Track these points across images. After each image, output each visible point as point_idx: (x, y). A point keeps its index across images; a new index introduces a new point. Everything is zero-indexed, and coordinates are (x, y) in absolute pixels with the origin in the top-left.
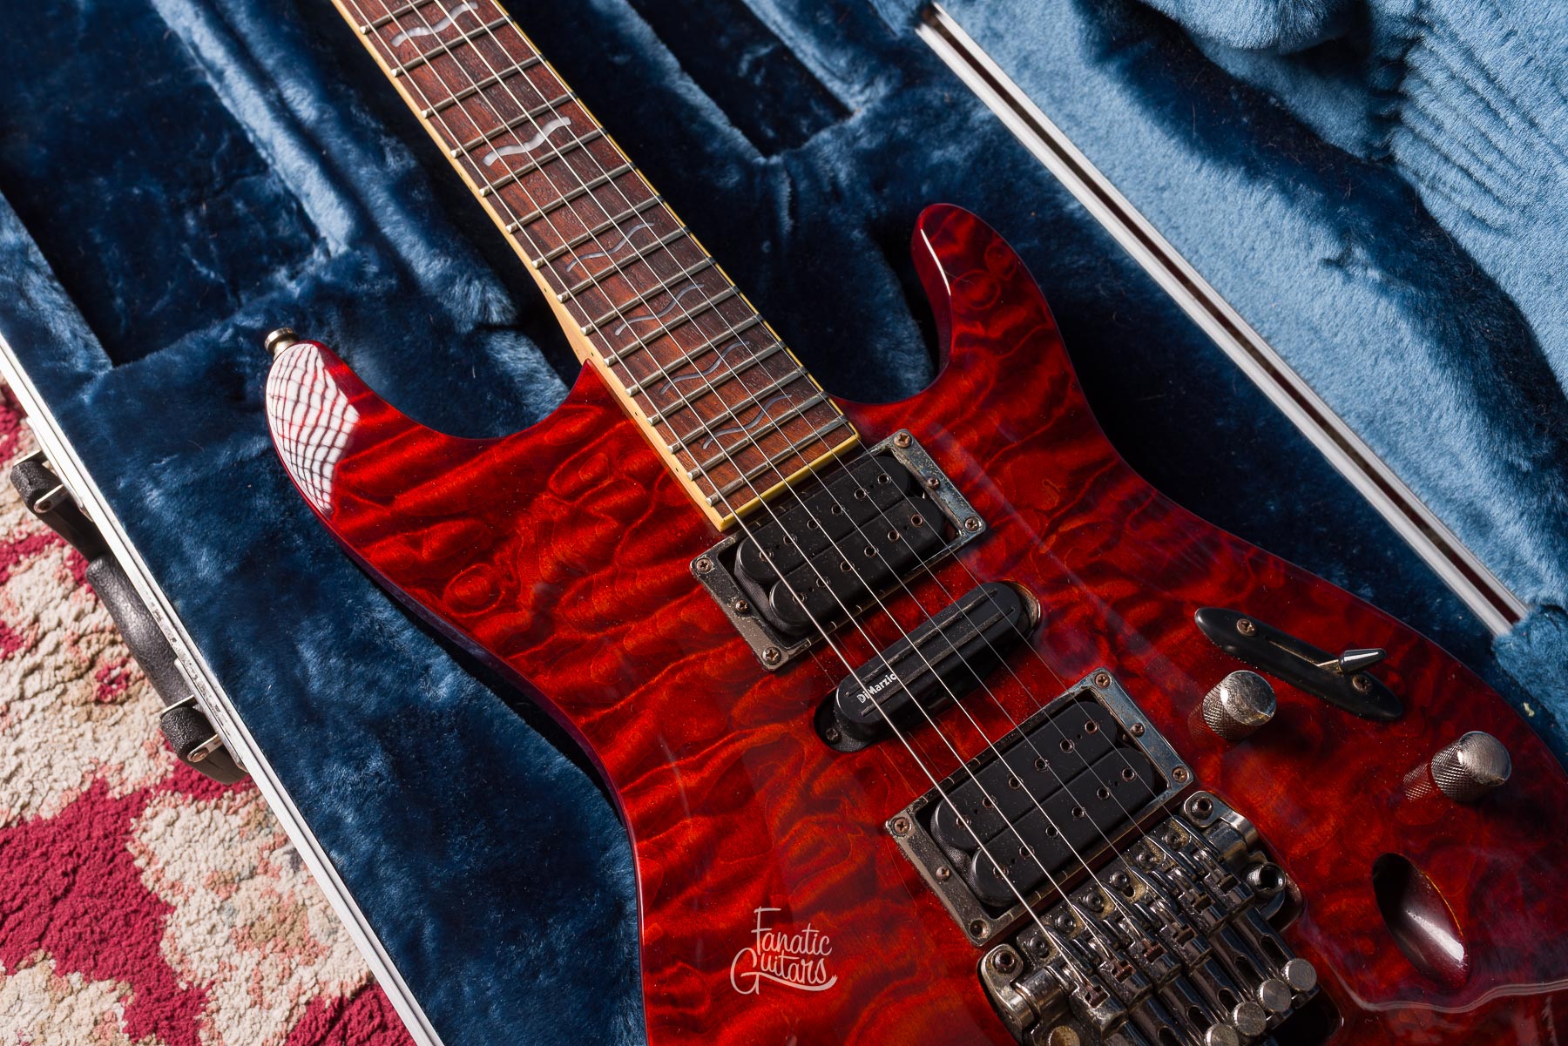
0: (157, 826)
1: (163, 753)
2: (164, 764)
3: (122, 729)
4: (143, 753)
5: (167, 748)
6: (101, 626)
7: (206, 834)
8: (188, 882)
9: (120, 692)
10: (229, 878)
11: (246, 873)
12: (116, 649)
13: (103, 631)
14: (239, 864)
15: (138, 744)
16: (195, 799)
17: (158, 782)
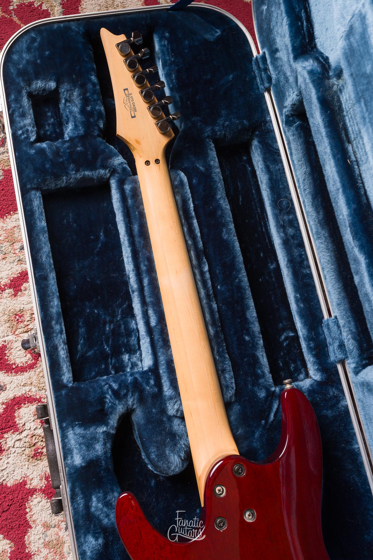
0: (35, 501)
1: (44, 480)
2: (43, 483)
3: (36, 468)
4: (39, 478)
5: (45, 479)
6: (40, 435)
7: (47, 510)
8: (38, 521)
9: (39, 457)
10: (48, 525)
11: (53, 526)
12: (42, 443)
13: (40, 436)
14: (52, 522)
15: (38, 474)
16: (47, 498)
17: (40, 488)
